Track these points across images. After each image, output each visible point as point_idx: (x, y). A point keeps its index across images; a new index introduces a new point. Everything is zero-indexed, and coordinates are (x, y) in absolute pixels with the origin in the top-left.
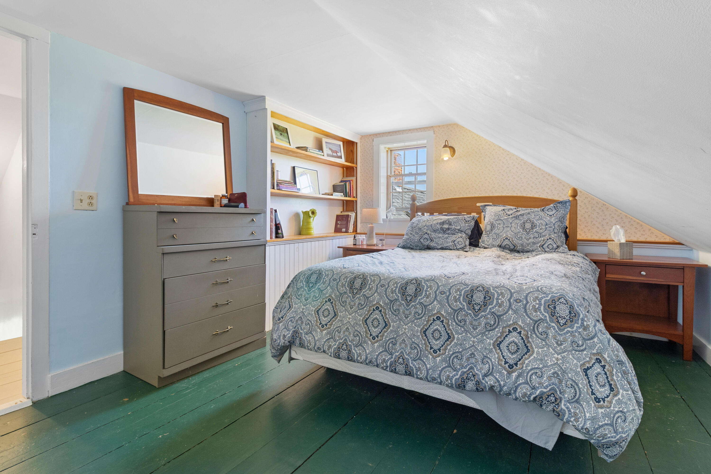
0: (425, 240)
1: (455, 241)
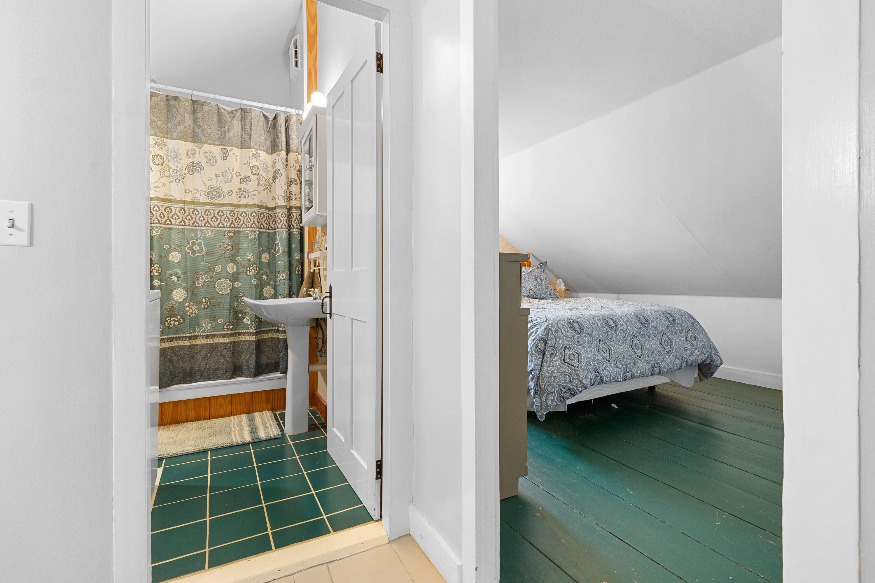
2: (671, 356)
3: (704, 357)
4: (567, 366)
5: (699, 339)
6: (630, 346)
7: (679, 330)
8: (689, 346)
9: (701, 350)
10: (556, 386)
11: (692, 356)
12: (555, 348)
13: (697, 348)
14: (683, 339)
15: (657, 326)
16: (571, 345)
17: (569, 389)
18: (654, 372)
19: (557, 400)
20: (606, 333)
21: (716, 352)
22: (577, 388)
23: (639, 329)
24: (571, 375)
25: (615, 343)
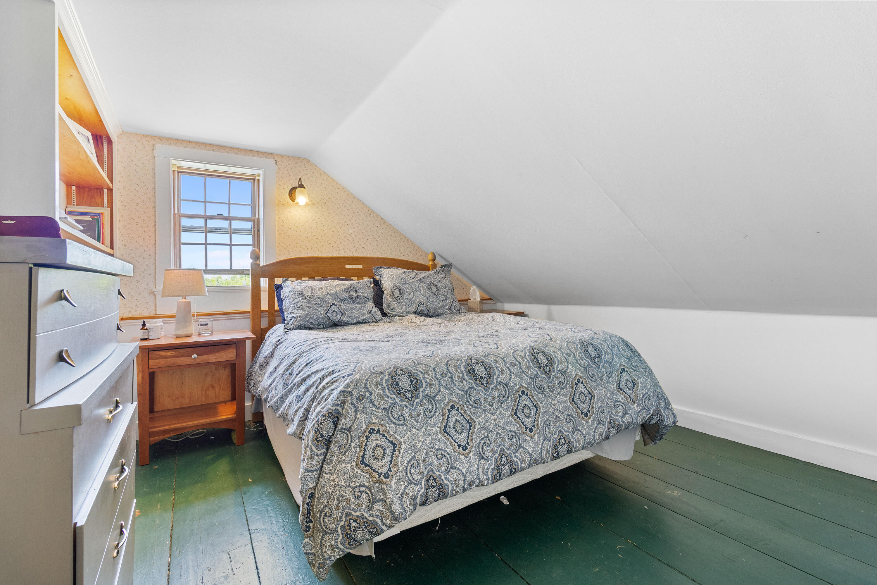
0: (334, 314)
1: (371, 311)
2: (590, 421)
3: (648, 415)
4: (368, 472)
5: (640, 385)
6: (512, 411)
7: (607, 372)
8: (622, 398)
9: (642, 403)
10: (341, 517)
11: (627, 416)
12: (351, 434)
13: (637, 400)
14: (612, 386)
15: (567, 369)
16: (382, 425)
17: (366, 523)
18: (558, 453)
19: (344, 545)
20: (466, 392)
21: (667, 403)
22: (382, 520)
23: (533, 379)
24: (371, 493)
25: (483, 410)
